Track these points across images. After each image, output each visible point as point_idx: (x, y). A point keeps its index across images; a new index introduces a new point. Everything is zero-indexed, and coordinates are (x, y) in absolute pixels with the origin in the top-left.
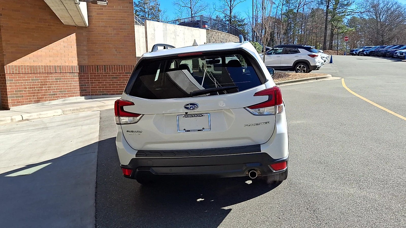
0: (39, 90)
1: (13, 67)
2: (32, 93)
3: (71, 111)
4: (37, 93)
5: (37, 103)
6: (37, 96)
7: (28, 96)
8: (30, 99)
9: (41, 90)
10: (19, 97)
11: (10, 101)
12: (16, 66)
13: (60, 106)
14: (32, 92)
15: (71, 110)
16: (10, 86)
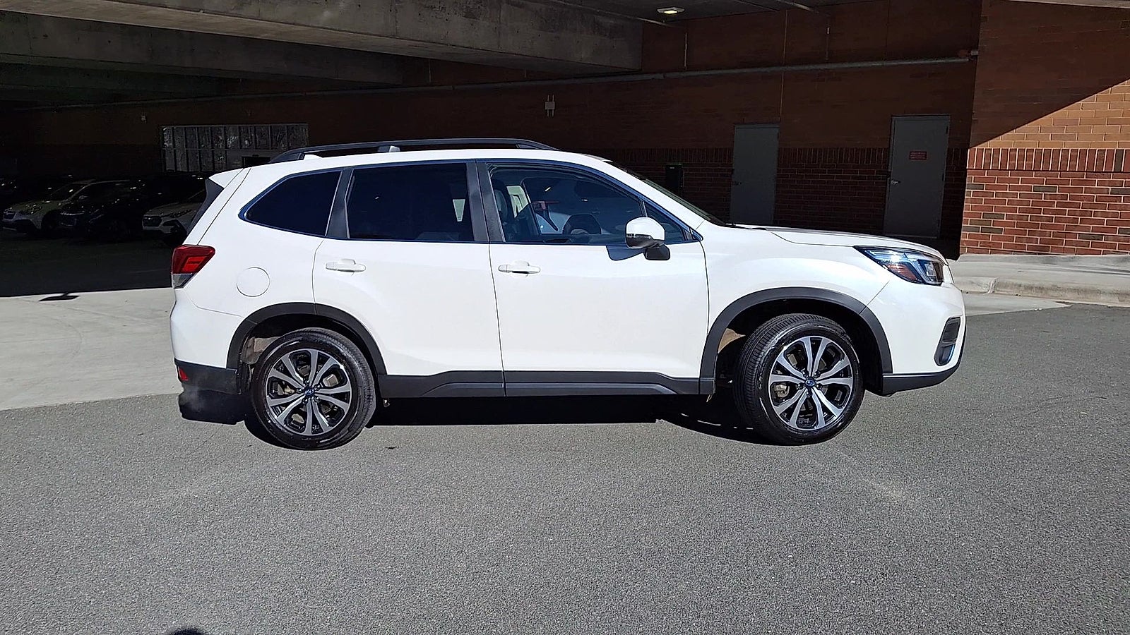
0: (1050, 219)
1: (990, 152)
2: (1028, 225)
3: (1022, 288)
4: (1043, 226)
5: (1039, 254)
6: (1042, 234)
7: (1016, 232)
8: (1019, 240)
9: (1057, 220)
10: (991, 230)
11: (965, 237)
12: (996, 151)
13: (1079, 273)
14: (1029, 221)
15: (1020, 286)
16: (973, 201)
